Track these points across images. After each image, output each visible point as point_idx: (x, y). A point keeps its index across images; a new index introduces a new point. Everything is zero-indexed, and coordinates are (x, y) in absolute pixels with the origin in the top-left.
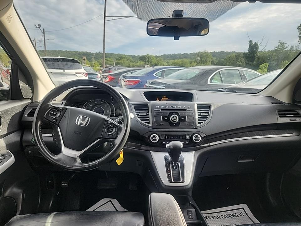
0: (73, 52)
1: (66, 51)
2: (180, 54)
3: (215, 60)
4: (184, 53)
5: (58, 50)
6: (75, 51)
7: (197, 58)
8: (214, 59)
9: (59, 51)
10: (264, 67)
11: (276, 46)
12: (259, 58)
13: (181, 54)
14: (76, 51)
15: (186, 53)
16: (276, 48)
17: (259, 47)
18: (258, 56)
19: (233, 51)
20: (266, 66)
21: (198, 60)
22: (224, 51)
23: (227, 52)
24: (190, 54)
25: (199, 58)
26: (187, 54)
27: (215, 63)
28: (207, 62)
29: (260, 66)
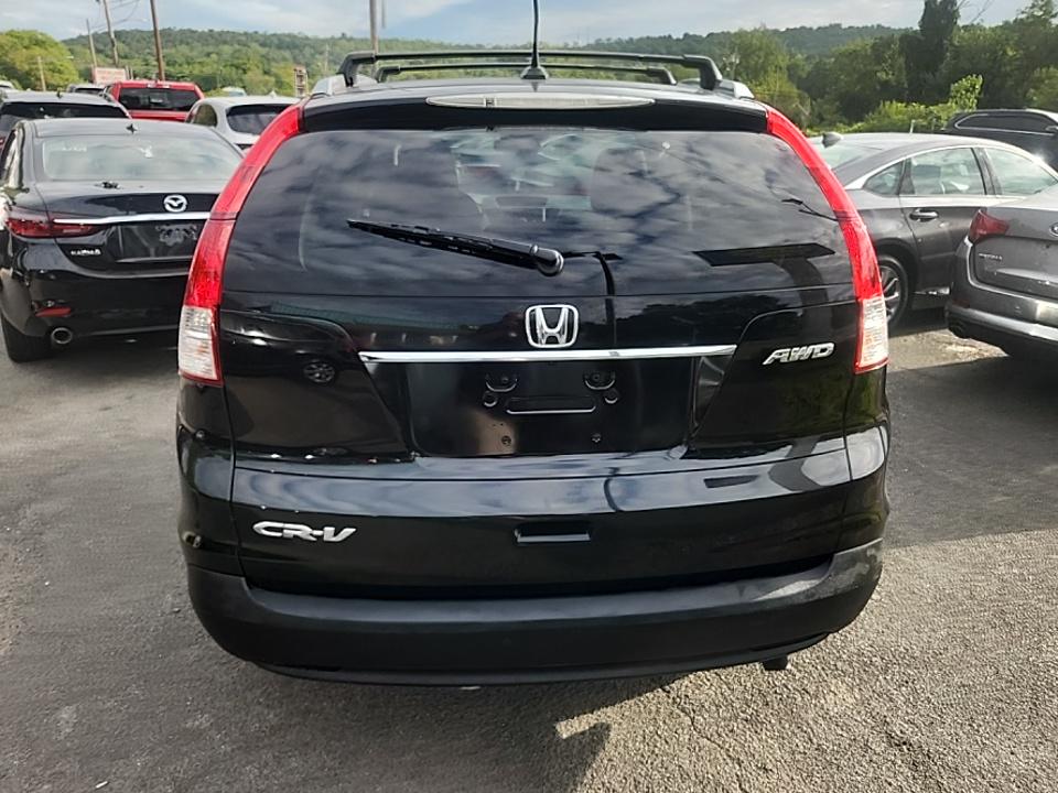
0: (240, 34)
1: (211, 31)
2: (670, 36)
3: (802, 63)
4: (686, 35)
5: (178, 29)
6: (246, 34)
7: (728, 57)
8: (799, 56)
9: (182, 32)
10: (967, 91)
11: (1023, 9)
12: (957, 53)
13: (675, 37)
14: (251, 31)
15: (691, 33)
16: (1023, 13)
17: (961, 12)
18: (956, 47)
19: (875, 24)
20: (974, 88)
21: (731, 64)
22: (838, 26)
23: (850, 27)
24: (709, 35)
25: (735, 59)
26: (696, 38)
27: (800, 73)
28: (766, 72)
29: (954, 87)
